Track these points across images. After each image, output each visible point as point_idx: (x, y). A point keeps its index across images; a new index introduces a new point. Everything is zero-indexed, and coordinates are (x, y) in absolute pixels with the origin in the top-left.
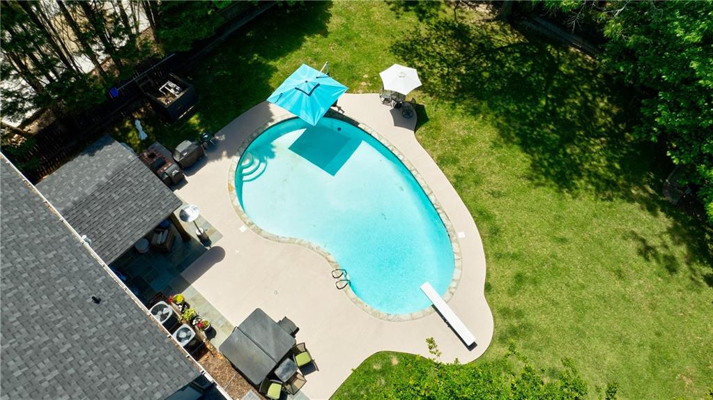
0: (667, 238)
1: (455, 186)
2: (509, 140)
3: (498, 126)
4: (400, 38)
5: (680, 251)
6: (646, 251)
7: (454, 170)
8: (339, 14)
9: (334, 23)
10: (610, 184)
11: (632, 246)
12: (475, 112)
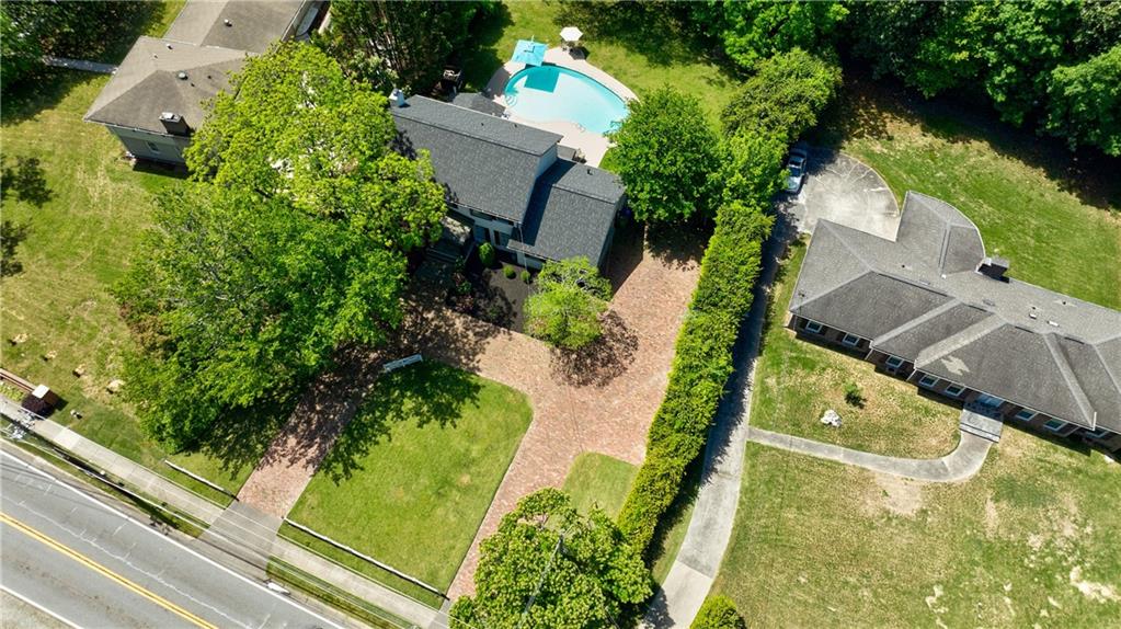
0: (718, 75)
1: (616, 78)
2: (633, 51)
3: (625, 46)
4: (555, 16)
5: (725, 78)
6: (710, 82)
7: (612, 71)
8: (515, 11)
9: (515, 17)
10: (687, 59)
11: (703, 82)
12: (612, 43)
